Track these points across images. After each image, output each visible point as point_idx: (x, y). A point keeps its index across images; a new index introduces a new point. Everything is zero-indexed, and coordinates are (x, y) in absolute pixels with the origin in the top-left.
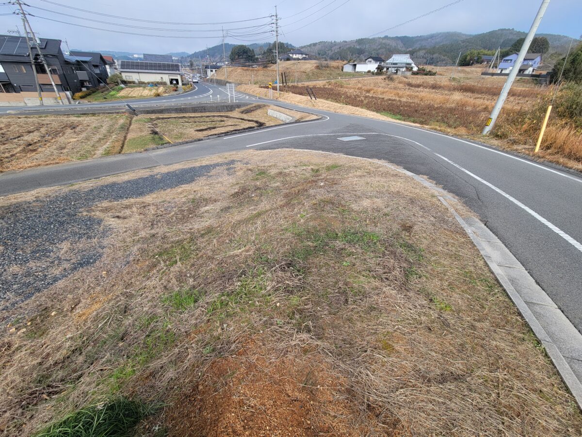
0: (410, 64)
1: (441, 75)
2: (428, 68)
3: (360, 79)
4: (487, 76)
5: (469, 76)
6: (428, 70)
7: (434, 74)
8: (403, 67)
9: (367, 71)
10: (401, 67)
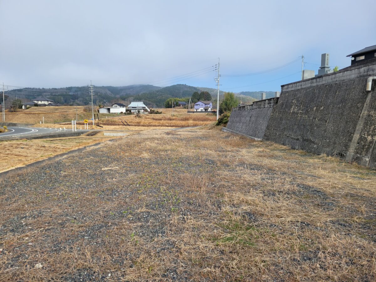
0: (145, 108)
1: (164, 113)
2: (156, 110)
3: (120, 117)
4: (191, 113)
5: (181, 113)
6: (156, 111)
7: (161, 113)
8: (141, 110)
9: (120, 112)
10: (140, 110)
